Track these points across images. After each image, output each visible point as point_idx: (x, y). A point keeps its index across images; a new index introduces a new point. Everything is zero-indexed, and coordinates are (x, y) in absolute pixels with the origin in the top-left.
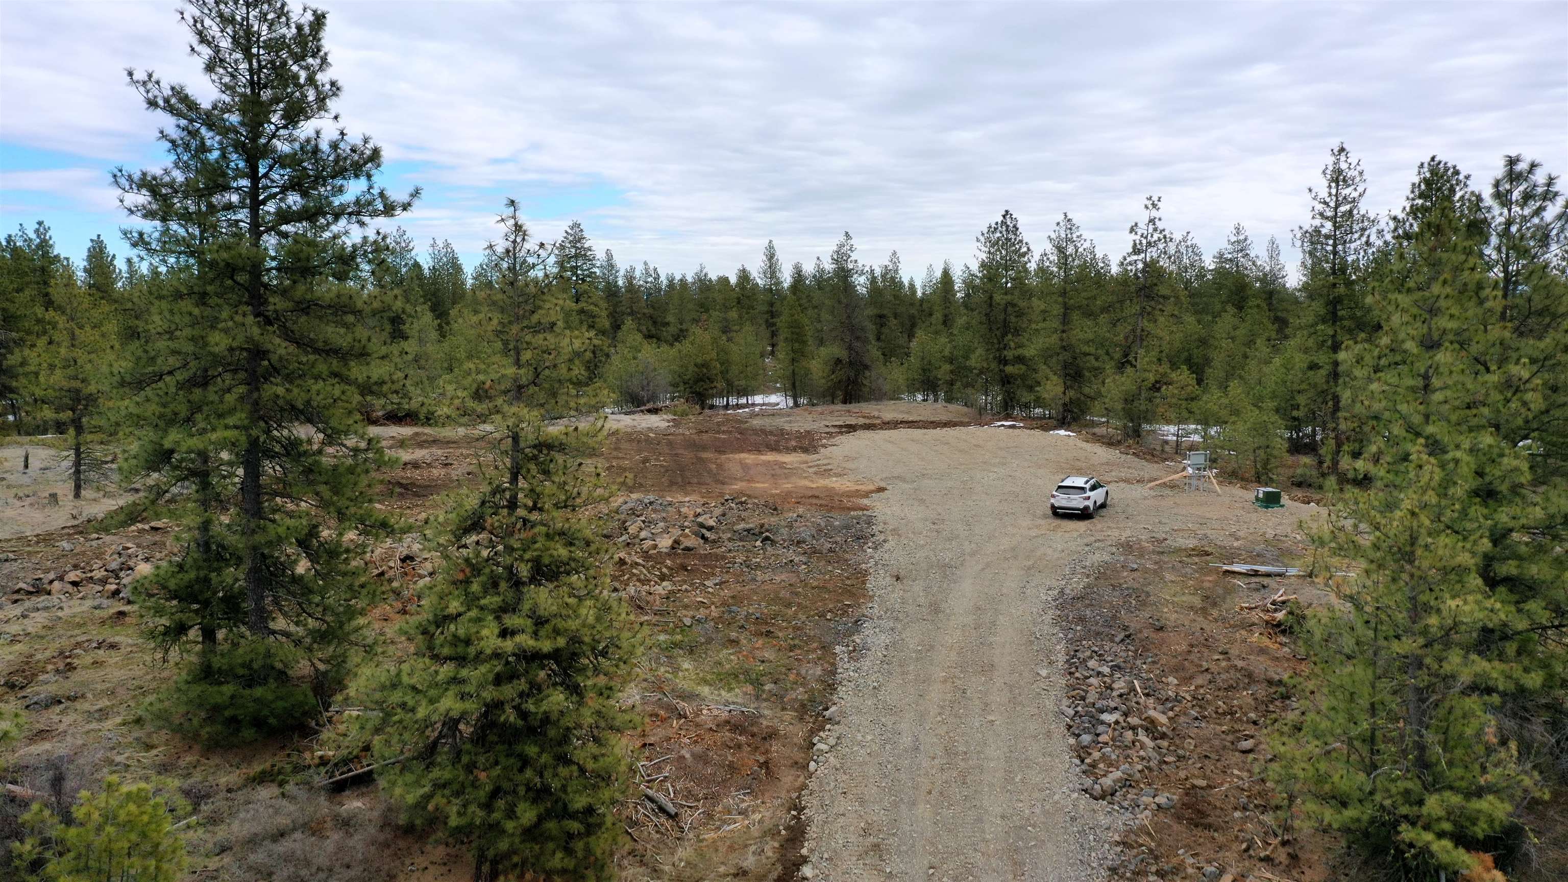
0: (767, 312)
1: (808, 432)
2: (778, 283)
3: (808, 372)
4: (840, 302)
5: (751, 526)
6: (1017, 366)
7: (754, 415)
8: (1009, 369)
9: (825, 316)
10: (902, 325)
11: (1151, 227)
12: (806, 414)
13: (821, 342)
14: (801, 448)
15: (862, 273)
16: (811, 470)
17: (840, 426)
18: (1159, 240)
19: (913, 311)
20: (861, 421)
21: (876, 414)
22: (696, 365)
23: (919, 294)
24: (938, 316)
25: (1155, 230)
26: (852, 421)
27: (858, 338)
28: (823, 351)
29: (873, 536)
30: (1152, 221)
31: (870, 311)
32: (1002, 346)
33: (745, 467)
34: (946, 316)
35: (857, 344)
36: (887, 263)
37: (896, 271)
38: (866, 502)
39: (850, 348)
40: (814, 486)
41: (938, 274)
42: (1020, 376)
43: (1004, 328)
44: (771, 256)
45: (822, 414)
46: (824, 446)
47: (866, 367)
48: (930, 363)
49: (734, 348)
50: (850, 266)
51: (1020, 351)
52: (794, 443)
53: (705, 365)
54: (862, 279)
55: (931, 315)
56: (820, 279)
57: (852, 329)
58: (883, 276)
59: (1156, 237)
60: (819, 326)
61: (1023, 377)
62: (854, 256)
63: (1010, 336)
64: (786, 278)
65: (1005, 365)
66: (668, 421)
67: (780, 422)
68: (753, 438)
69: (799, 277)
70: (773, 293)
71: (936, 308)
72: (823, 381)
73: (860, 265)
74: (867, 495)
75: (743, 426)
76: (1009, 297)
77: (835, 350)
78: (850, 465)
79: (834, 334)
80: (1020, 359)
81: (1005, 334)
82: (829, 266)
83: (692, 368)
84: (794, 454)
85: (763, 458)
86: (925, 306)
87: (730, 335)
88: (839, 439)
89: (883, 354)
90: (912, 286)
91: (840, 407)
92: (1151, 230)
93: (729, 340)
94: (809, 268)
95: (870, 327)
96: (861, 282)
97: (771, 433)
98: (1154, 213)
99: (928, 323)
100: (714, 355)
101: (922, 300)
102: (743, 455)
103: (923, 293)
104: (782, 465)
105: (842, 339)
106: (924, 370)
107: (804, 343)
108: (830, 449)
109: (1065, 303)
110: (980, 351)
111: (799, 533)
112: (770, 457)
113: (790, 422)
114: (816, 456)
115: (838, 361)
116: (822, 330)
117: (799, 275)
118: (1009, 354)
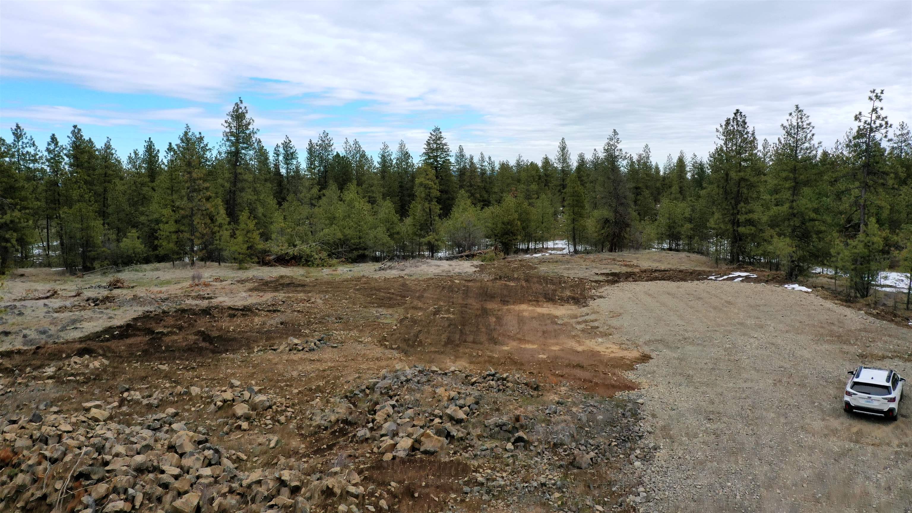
0: (560, 185)
1: (581, 279)
2: (568, 166)
3: (584, 228)
4: (609, 178)
5: (505, 419)
6: (748, 227)
7: (542, 261)
8: (742, 230)
9: (599, 188)
10: (652, 194)
11: (874, 116)
12: (581, 261)
13: (595, 206)
14: (573, 298)
15: (625, 158)
16: (579, 327)
17: (607, 275)
18: (881, 126)
19: (658, 185)
20: (624, 270)
21: (635, 262)
22: (503, 223)
23: (662, 173)
24: (675, 189)
25: (878, 117)
26: (617, 269)
27: (622, 204)
28: (596, 213)
29: (641, 437)
30: (874, 110)
31: (631, 185)
32: (735, 211)
33: (521, 320)
34: (680, 188)
35: (620, 209)
36: (641, 152)
37: (648, 158)
38: (631, 376)
39: (616, 212)
40: (580, 349)
41: (675, 160)
42: (750, 235)
43: (739, 198)
44: (563, 148)
45: (593, 261)
46: (593, 298)
47: (628, 225)
48: (674, 222)
49: (533, 210)
50: (617, 153)
51: (751, 216)
52: (568, 293)
53: (510, 223)
54: (625, 163)
55: (670, 187)
56: (596, 164)
57: (617, 197)
58: (639, 161)
59: (878, 122)
60: (594, 195)
61: (753, 237)
62: (619, 146)
63: (742, 204)
64: (574, 163)
65: (738, 226)
66: (476, 267)
67: (561, 270)
68: (536, 287)
69: (582, 162)
70: (565, 172)
71: (674, 182)
72: (596, 234)
73: (624, 152)
74: (630, 367)
75: (532, 272)
76: (742, 174)
77: (605, 213)
78: (614, 322)
79: (604, 201)
80: (750, 222)
81: (737, 203)
82: (602, 155)
83: (500, 225)
84: (567, 306)
85: (539, 310)
86: (667, 181)
87: (530, 201)
88: (607, 290)
89: (639, 214)
90: (657, 168)
91: (606, 255)
92: (874, 118)
93: (530, 204)
94: (589, 157)
95: (631, 196)
96: (623, 165)
97: (552, 282)
98: (877, 104)
99: (668, 192)
100: (516, 216)
101: (664, 178)
102: (524, 307)
103: (665, 173)
104: (553, 319)
105: (610, 205)
106: (669, 227)
107: (583, 207)
108: (598, 301)
109: (795, 178)
110: (717, 215)
111: (557, 433)
112: (546, 309)
113: (568, 269)
114: (585, 310)
115: (607, 221)
116: (596, 198)
117: (583, 161)
118: (742, 218)
